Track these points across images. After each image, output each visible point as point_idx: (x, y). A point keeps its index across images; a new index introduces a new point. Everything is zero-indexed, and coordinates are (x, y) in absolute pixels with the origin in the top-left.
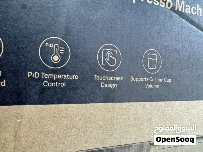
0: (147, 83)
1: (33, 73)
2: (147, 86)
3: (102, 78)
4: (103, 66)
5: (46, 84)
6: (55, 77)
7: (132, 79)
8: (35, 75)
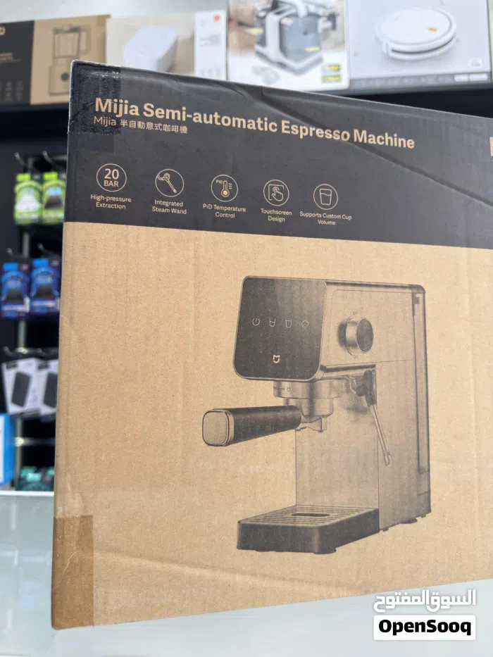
0: (320, 219)
1: (207, 204)
2: (320, 222)
3: (270, 212)
4: (269, 201)
5: (218, 214)
6: (225, 209)
7: (302, 214)
8: (209, 206)
